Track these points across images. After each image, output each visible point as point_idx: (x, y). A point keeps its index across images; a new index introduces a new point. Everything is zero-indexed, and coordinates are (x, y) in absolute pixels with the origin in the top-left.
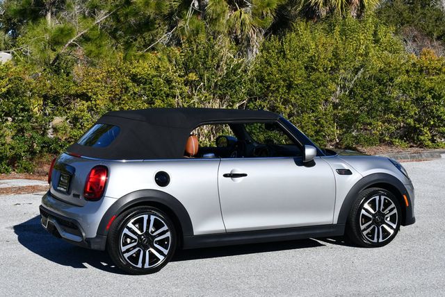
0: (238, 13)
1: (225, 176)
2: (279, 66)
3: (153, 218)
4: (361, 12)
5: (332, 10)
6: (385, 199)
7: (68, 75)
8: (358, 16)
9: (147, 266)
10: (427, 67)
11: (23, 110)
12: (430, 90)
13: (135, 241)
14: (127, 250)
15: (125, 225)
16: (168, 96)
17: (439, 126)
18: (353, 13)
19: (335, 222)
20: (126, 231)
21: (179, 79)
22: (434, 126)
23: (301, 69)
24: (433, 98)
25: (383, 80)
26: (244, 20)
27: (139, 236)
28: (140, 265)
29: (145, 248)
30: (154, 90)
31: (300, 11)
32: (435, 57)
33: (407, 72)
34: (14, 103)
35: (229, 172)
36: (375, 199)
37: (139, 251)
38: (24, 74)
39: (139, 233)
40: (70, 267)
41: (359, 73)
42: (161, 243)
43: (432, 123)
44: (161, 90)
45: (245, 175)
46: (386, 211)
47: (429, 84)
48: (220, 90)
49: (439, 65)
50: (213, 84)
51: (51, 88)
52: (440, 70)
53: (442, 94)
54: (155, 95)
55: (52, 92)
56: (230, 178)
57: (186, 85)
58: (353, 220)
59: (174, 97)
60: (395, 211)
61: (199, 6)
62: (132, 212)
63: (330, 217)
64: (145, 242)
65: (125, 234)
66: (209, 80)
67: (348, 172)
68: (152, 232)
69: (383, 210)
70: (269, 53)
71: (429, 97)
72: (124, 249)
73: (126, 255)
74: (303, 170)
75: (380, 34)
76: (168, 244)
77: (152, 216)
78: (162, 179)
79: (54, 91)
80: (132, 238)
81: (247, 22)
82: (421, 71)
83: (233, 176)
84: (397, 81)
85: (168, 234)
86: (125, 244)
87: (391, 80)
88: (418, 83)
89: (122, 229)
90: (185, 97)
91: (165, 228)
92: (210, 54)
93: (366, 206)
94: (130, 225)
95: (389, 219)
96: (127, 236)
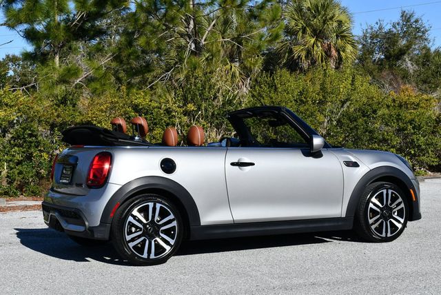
0: (228, 67)
1: (233, 164)
2: (271, 98)
3: (158, 206)
4: (339, 64)
5: (313, 63)
6: (392, 193)
7: (74, 106)
8: (337, 68)
9: (152, 256)
10: (406, 102)
11: (31, 135)
12: (411, 122)
13: (141, 230)
14: (132, 240)
15: (129, 213)
16: (168, 125)
17: (419, 156)
18: (332, 64)
19: (344, 215)
20: (130, 219)
21: (178, 109)
22: (415, 155)
23: (291, 102)
24: (414, 128)
25: (367, 113)
26: (234, 73)
27: (144, 225)
28: (145, 256)
29: (151, 237)
30: (155, 119)
31: (285, 64)
32: (413, 94)
33: (388, 107)
34: (23, 129)
35: (237, 161)
36: (383, 192)
37: (145, 240)
38: (32, 103)
39: (144, 221)
40: (72, 261)
41: (345, 106)
42: (167, 232)
43: (413, 152)
44: (162, 119)
45: (253, 164)
46: (394, 205)
47: (409, 117)
48: (217, 119)
49: (417, 101)
50: (210, 114)
51: (58, 116)
52: (418, 105)
53: (422, 125)
54: (155, 124)
55: (59, 120)
56: (237, 167)
57: (185, 115)
58: (361, 213)
59: (174, 125)
60: (402, 205)
61: (196, 48)
62: (137, 199)
63: (339, 210)
64: (151, 231)
65: (130, 222)
66: (206, 110)
67: (356, 165)
68: (158, 221)
69: (391, 204)
70: (261, 88)
71: (410, 127)
72: (128, 238)
73: (131, 245)
74: (311, 161)
75: (357, 83)
76: (174, 234)
77: (157, 204)
78: (168, 166)
79: (61, 119)
80: (137, 227)
81: (237, 74)
82: (400, 106)
83: (241, 164)
84: (380, 113)
85: (175, 223)
86: (130, 233)
87: (375, 112)
88: (399, 115)
89: (126, 217)
90: (184, 126)
91: (172, 217)
92: (207, 87)
93: (374, 200)
94: (135, 212)
95: (396, 214)
96: (132, 225)
